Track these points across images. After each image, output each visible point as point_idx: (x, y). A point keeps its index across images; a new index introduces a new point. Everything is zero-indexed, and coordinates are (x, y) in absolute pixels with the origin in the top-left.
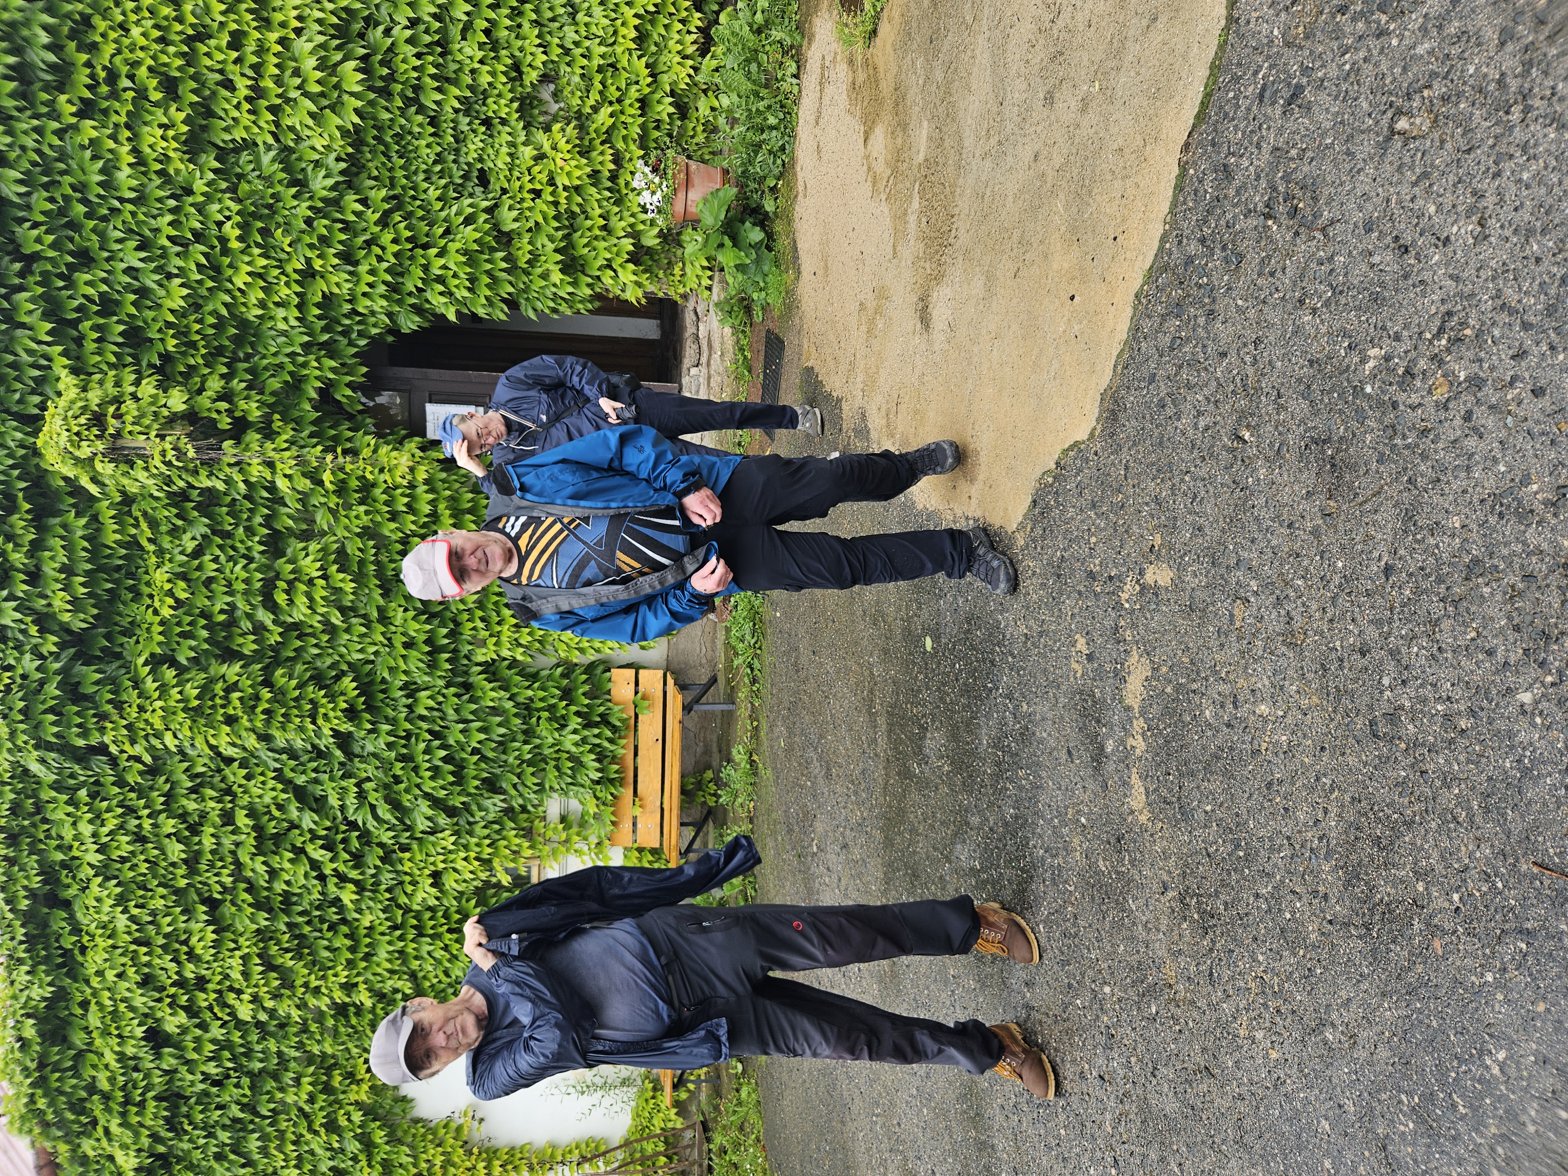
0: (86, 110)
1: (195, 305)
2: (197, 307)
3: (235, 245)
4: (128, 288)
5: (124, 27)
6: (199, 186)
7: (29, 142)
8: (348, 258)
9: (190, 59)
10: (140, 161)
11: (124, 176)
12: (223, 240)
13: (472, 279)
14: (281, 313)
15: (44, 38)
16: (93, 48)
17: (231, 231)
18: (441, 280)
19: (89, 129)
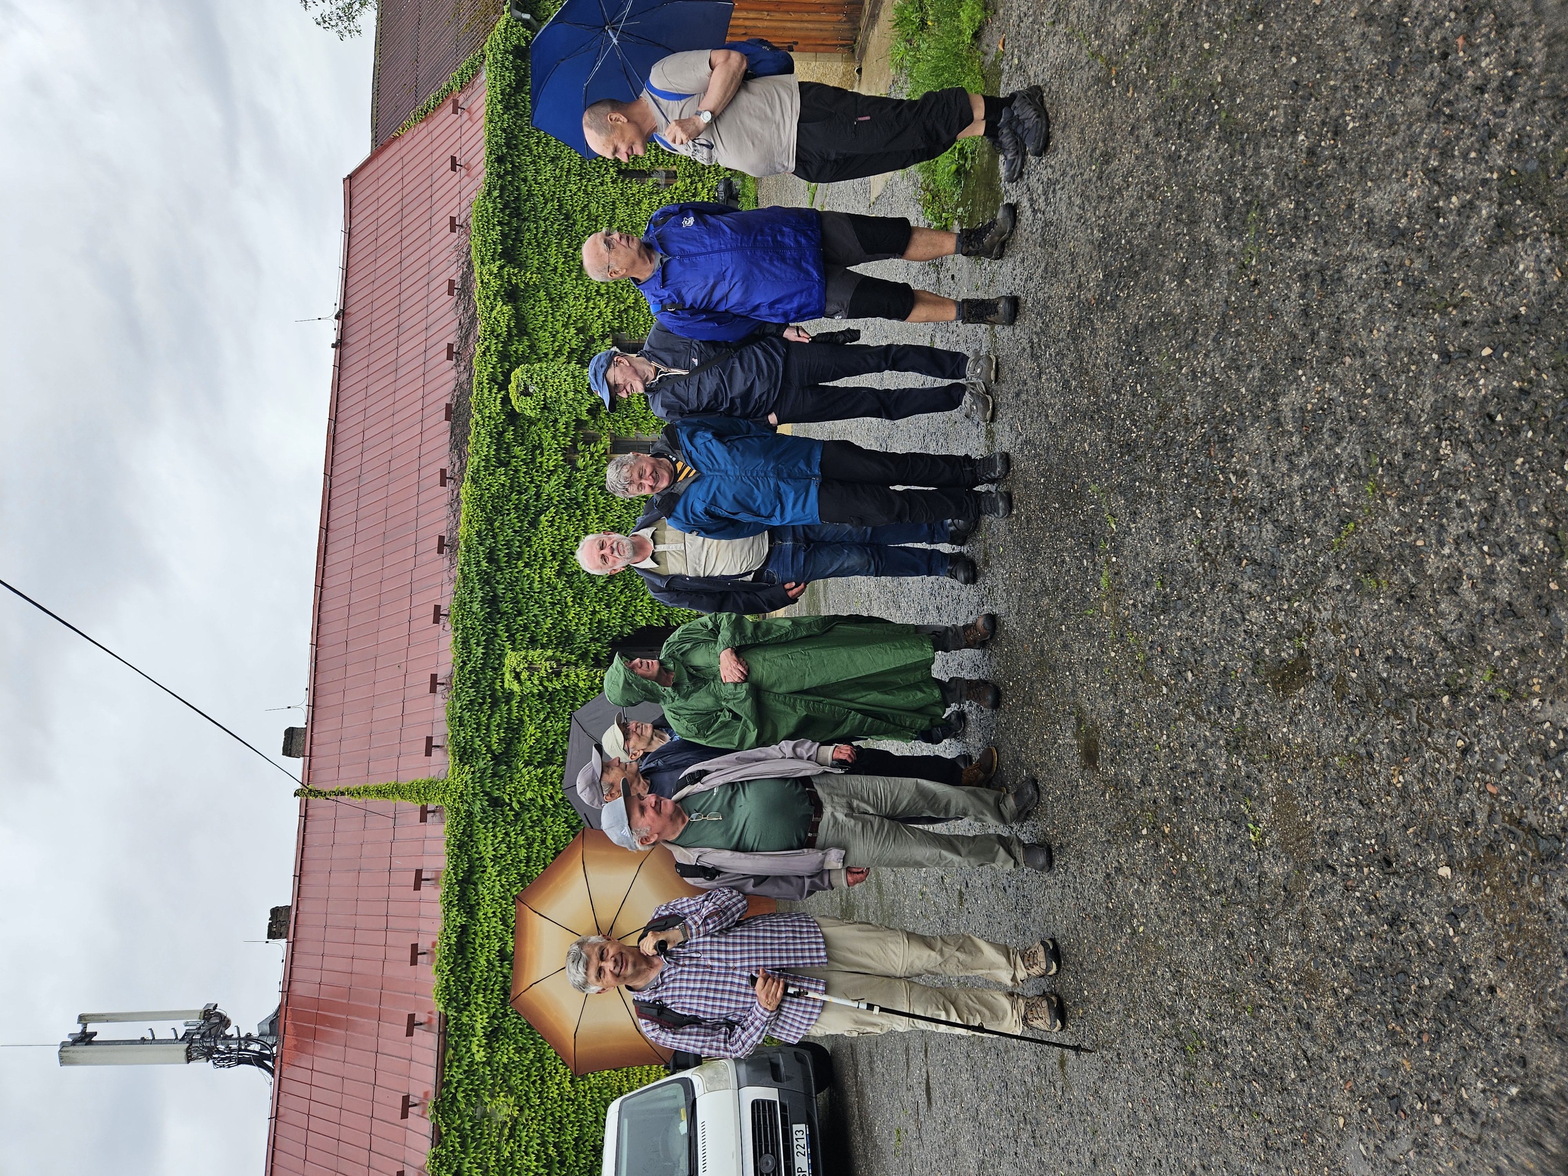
0: (527, 565)
1: (554, 626)
2: (554, 628)
3: (570, 604)
4: (533, 622)
5: (542, 539)
6: (560, 586)
7: (507, 576)
8: (608, 606)
9: (561, 546)
10: (541, 581)
11: (536, 585)
12: (566, 603)
13: (653, 610)
14: (582, 628)
15: (517, 544)
16: (530, 546)
17: (569, 600)
18: (640, 611)
19: (527, 571)
